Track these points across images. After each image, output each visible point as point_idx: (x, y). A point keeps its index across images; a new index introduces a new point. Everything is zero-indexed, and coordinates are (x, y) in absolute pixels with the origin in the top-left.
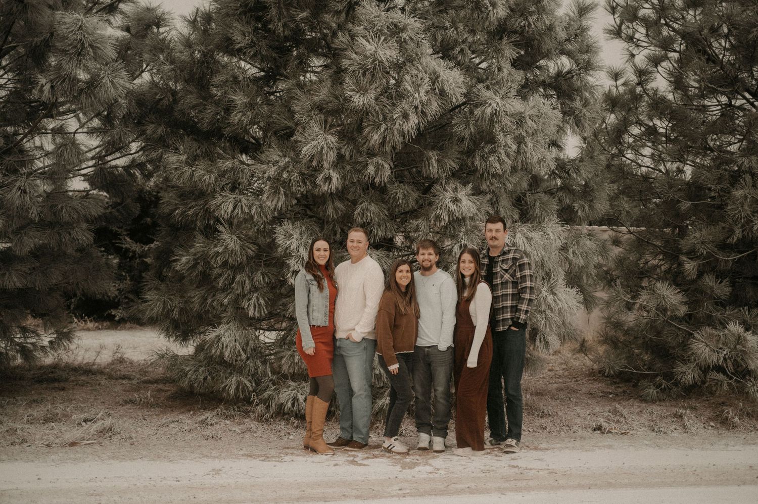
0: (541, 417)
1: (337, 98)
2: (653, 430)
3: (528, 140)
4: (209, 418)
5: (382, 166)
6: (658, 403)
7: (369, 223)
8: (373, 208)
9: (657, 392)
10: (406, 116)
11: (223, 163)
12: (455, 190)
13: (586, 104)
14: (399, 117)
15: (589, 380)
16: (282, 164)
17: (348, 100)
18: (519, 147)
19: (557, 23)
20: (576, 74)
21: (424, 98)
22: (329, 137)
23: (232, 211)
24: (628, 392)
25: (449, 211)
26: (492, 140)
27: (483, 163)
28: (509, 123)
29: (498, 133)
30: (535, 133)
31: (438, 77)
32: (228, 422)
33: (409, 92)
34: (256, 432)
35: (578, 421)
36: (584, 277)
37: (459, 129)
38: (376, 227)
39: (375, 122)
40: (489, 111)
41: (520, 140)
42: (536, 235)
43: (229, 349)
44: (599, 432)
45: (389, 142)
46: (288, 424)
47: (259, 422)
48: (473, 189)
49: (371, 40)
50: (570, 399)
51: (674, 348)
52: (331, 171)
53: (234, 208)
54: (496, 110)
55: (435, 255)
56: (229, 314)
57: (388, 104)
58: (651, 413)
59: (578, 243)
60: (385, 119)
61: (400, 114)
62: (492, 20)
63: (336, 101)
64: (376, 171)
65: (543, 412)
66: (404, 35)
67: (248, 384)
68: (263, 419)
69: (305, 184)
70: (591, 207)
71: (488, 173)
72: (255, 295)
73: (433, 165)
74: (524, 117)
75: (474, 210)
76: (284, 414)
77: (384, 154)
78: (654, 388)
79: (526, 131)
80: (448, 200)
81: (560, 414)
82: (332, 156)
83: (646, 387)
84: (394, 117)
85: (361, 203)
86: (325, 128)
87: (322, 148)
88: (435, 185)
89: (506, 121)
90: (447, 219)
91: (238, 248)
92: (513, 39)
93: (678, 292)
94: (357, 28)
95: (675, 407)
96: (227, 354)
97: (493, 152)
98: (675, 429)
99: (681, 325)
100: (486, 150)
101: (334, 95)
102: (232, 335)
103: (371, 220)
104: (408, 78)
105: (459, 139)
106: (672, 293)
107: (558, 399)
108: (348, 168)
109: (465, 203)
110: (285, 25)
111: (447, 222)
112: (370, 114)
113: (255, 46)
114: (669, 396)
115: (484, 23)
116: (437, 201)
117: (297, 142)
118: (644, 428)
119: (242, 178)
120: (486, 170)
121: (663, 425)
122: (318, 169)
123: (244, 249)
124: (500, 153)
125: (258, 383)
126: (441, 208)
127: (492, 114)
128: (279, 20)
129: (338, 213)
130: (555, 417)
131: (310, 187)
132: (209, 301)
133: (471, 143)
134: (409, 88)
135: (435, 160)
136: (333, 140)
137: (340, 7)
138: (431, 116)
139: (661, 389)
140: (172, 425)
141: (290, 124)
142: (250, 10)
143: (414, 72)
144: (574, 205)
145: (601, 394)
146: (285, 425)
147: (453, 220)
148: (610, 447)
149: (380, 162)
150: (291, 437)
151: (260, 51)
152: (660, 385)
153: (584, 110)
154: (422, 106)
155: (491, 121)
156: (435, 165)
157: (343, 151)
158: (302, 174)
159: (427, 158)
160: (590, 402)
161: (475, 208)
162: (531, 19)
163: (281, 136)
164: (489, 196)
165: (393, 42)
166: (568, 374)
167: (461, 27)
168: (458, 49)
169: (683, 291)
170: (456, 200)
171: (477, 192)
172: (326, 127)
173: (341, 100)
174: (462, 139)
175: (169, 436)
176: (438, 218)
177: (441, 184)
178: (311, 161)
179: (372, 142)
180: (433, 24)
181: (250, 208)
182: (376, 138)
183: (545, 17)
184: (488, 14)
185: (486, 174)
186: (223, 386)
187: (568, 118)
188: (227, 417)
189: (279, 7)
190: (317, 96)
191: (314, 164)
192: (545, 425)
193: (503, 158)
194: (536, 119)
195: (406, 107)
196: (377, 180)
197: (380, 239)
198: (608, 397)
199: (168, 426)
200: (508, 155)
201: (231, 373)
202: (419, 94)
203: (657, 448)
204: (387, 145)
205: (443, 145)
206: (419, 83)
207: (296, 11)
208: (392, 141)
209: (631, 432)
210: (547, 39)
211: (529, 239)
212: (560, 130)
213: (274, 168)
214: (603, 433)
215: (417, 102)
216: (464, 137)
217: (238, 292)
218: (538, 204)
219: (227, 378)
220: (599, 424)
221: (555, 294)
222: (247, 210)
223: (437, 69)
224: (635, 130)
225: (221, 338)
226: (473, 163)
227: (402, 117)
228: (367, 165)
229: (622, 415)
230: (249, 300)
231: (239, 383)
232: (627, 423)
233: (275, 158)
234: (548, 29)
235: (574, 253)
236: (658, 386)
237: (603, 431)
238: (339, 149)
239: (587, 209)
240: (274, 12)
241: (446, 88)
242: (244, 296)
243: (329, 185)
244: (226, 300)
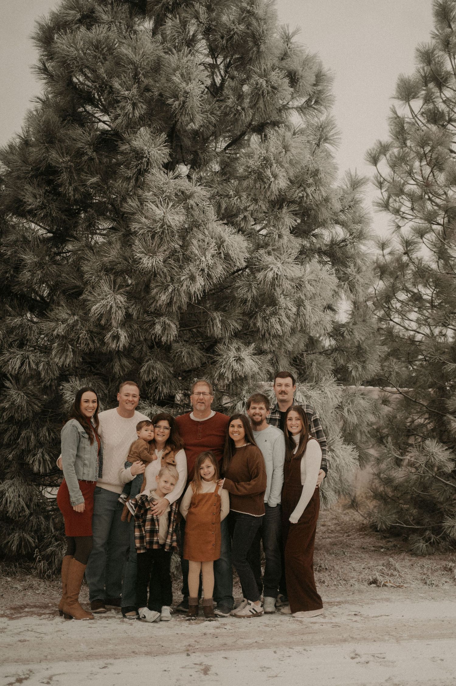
0: (319, 571)
1: (126, 259)
2: (426, 583)
3: (307, 303)
5: (169, 325)
6: (427, 557)
7: (155, 381)
8: (159, 366)
9: (426, 546)
10: (192, 278)
11: (11, 320)
12: (238, 349)
13: (359, 271)
14: (186, 279)
15: (360, 535)
16: (71, 321)
17: (137, 261)
18: (298, 310)
19: (332, 195)
20: (350, 243)
21: (211, 262)
22: (119, 297)
23: (20, 368)
24: (398, 546)
25: (232, 369)
26: (273, 302)
27: (265, 324)
28: (289, 287)
29: (279, 296)
30: (314, 296)
31: (223, 242)
32: (9, 579)
33: (196, 255)
34: (38, 589)
35: (354, 574)
36: (358, 435)
37: (242, 292)
38: (161, 384)
39: (163, 283)
40: (270, 275)
41: (299, 304)
42: (314, 394)
43: (13, 505)
44: (375, 585)
45: (176, 302)
47: (41, 578)
48: (255, 349)
49: (159, 205)
50: (344, 553)
51: (442, 503)
52: (119, 330)
53: (22, 364)
54: (277, 274)
55: (266, 410)
56: (13, 469)
57: (175, 266)
58: (422, 567)
59: (352, 401)
60: (172, 280)
61: (187, 276)
62: (274, 190)
63: (125, 262)
64: (162, 331)
65: (320, 566)
66: (191, 202)
67: (31, 540)
68: (45, 576)
69: (94, 342)
70: (364, 368)
71: (269, 334)
72: (40, 450)
73: (216, 326)
74: (303, 281)
75: (256, 369)
77: (169, 314)
78: (424, 542)
79: (305, 295)
80: (232, 359)
81: (337, 568)
82: (120, 315)
83: (416, 542)
84: (182, 279)
85: (147, 361)
86: (114, 288)
87: (111, 307)
88: (219, 345)
89: (287, 285)
90: (230, 377)
91: (24, 403)
92: (292, 209)
93: (446, 450)
94: (147, 194)
95: (445, 560)
96: (10, 510)
97: (274, 313)
98: (446, 582)
99: (448, 480)
100: (268, 312)
101: (123, 256)
102: (16, 491)
103: (157, 378)
104: (195, 242)
105: (241, 301)
106: (441, 450)
107: (333, 553)
108: (136, 326)
109: (248, 362)
110: (76, 190)
111: (230, 380)
112: (158, 276)
113: (45, 208)
114: (438, 550)
115: (266, 192)
116: (221, 360)
117: (85, 300)
118: (417, 581)
119: (30, 335)
120: (268, 330)
121: (434, 578)
122: (107, 327)
123: (30, 405)
124: (281, 315)
125: (41, 539)
126: (224, 367)
127: (273, 279)
128: (70, 184)
129: (124, 370)
130: (332, 571)
131: (98, 345)
133: (253, 305)
134: (197, 252)
135: (219, 321)
136: (122, 299)
137: (129, 173)
138: (216, 278)
139: (430, 543)
141: (78, 283)
142: (41, 174)
143: (201, 236)
144: (348, 365)
145: (373, 548)
147: (236, 378)
148: (388, 600)
149: (167, 321)
151: (51, 213)
152: (430, 538)
153: (358, 277)
154: (208, 269)
155: (273, 284)
156: (219, 325)
157: (130, 310)
158: (90, 332)
159: (212, 319)
160: (363, 555)
161: (257, 366)
162: (309, 191)
163: (69, 295)
164: (270, 356)
165: (180, 208)
166: (340, 529)
167: (244, 195)
168: (242, 216)
169: (449, 448)
170: (239, 359)
171: (260, 352)
172: (116, 287)
173: (130, 261)
174: (245, 301)
176: (221, 376)
177: (225, 344)
178: (99, 319)
179: (160, 302)
180: (217, 192)
181: (37, 364)
182: (164, 298)
183: (321, 188)
184: (270, 185)
185: (267, 334)
186: (6, 541)
187: (343, 283)
188: (8, 574)
189: (71, 172)
190: (106, 257)
191: (103, 322)
192: (323, 579)
193: (284, 320)
194: (314, 283)
195: (193, 270)
196: (164, 339)
197: (165, 396)
198: (379, 551)
200: (288, 317)
201: (13, 529)
202: (205, 258)
203: (433, 600)
204: (173, 305)
205: (226, 306)
206: (206, 247)
207: (86, 176)
208: (178, 302)
209: (405, 585)
210: (323, 210)
211: (307, 397)
212: (336, 294)
213: (63, 326)
214: (378, 586)
215: (203, 265)
216: (246, 300)
217: (23, 447)
218: (314, 364)
219: (9, 534)
220: (374, 577)
221: (333, 451)
222: (34, 366)
223: (223, 234)
224: (402, 296)
225: (5, 494)
226: (255, 324)
227: (188, 279)
228: (154, 324)
229: (395, 569)
230: (34, 455)
231: (21, 539)
232: (401, 577)
233: (64, 316)
234: (325, 200)
235: (349, 411)
236: (428, 540)
237: (378, 584)
238: (127, 309)
239: (360, 369)
240: (65, 176)
241: (230, 252)
242: (29, 451)
243: (117, 343)
244: (11, 456)
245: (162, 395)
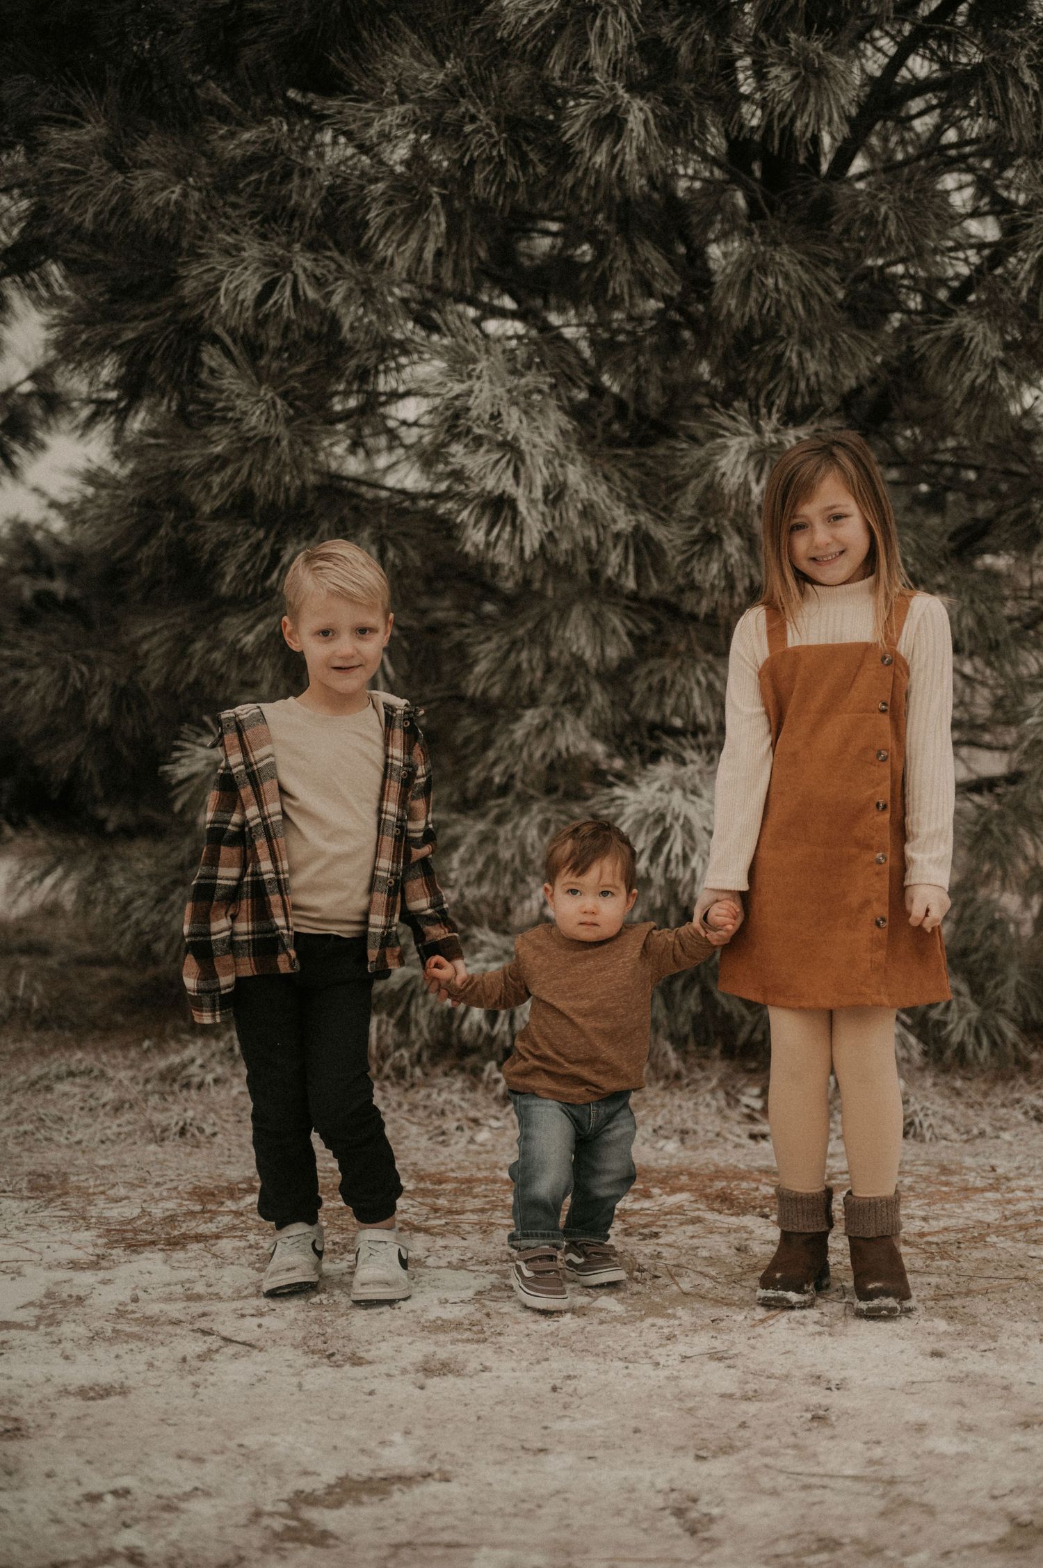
4: (199, 1061)
7: (769, 326)
8: (786, 261)
11: (228, 135)
23: (260, 300)
38: (795, 340)
46: (473, 1088)
52: (621, 92)
53: (268, 290)
68: (387, 1068)
69: (524, 163)
76: (465, 1050)
131: (541, 169)
132: (199, 645)
140: (61, 1087)
146: (463, 1091)
150: (483, 1136)
175: (29, 1127)
181: (323, 286)
199: (49, 1089)
243: (615, 143)
244: (250, 639)
245: (802, 385)
